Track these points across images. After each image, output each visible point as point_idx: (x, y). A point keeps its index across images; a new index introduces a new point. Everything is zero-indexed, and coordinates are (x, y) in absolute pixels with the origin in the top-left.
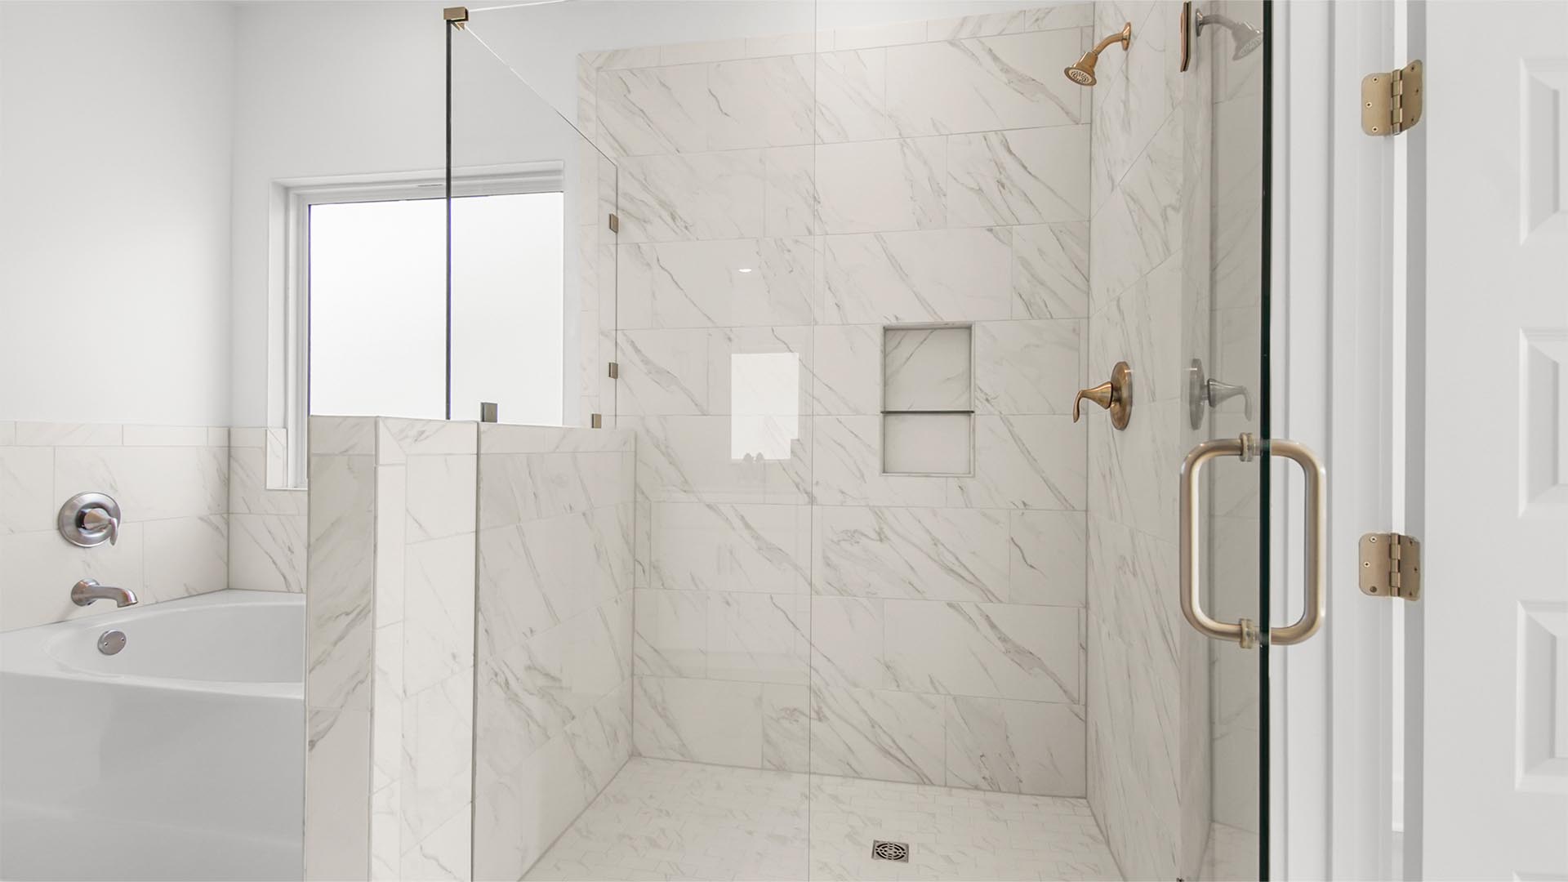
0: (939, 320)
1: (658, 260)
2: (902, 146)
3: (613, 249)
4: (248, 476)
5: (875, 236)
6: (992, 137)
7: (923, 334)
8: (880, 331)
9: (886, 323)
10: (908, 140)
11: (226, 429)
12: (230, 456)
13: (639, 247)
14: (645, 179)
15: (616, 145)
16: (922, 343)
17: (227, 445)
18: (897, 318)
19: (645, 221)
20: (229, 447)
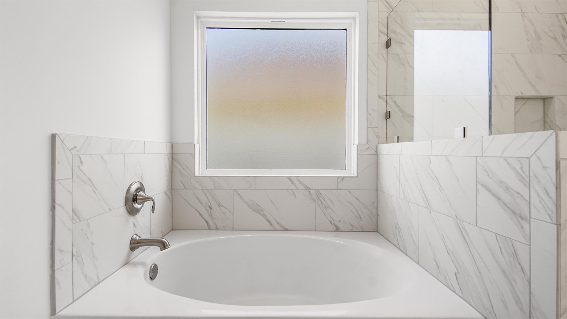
0: (540, 95)
1: (408, 63)
2: (522, 16)
3: (385, 56)
4: (183, 169)
5: (512, 55)
6: (559, 15)
7: (524, 101)
8: (514, 99)
9: (517, 95)
10: (525, 14)
11: (171, 144)
12: (172, 158)
13: (399, 56)
14: (402, 23)
15: (388, 6)
16: (523, 105)
17: (171, 152)
18: (522, 93)
19: (402, 44)
20: (172, 153)
